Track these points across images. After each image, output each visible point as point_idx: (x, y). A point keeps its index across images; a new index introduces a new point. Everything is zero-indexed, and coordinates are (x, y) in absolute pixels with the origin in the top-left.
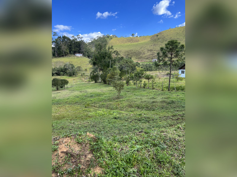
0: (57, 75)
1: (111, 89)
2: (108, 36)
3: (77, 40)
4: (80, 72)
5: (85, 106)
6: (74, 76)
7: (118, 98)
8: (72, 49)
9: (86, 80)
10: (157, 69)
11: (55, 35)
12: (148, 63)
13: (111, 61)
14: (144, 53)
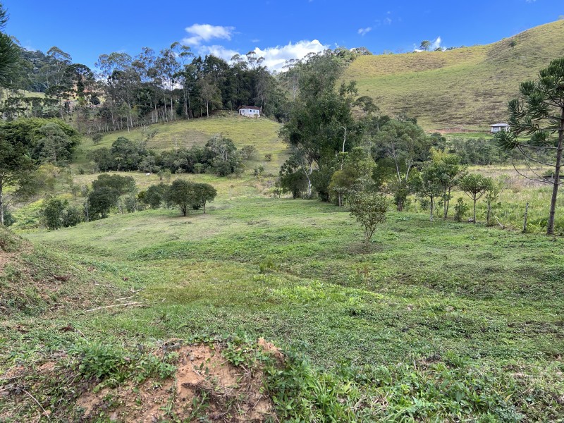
0: (185, 172)
1: (342, 220)
2: (343, 50)
3: (245, 66)
4: (250, 162)
5: (262, 269)
6: (234, 175)
7: (365, 249)
8: (230, 94)
9: (267, 189)
10: (506, 158)
11: (186, 54)
12: (477, 138)
13: (349, 129)
14: (461, 104)
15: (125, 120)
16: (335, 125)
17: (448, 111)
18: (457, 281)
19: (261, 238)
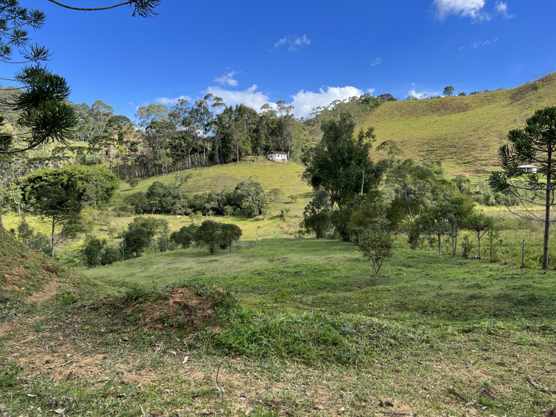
0: (215, 214)
3: (274, 115)
4: (277, 204)
6: (261, 217)
7: (372, 282)
8: (259, 141)
9: (292, 230)
11: (218, 104)
15: (160, 166)
16: (354, 169)
17: (472, 153)
18: (444, 307)
19: (279, 273)
